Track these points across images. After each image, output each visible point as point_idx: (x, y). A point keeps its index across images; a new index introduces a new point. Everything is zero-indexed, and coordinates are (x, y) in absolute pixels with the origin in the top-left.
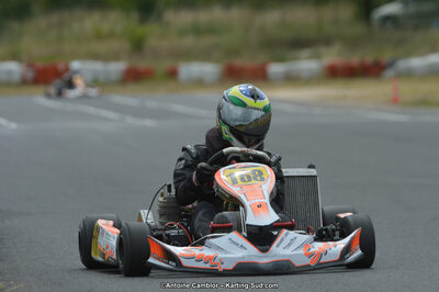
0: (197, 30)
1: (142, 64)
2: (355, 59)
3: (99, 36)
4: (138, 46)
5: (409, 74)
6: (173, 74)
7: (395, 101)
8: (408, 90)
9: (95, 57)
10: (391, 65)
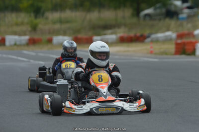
0: (61, 21)
1: (36, 37)
2: (132, 34)
3: (17, 24)
4: (34, 28)
5: (157, 41)
6: (50, 41)
7: (151, 52)
8: (157, 47)
9: (15, 33)
10: (149, 37)
